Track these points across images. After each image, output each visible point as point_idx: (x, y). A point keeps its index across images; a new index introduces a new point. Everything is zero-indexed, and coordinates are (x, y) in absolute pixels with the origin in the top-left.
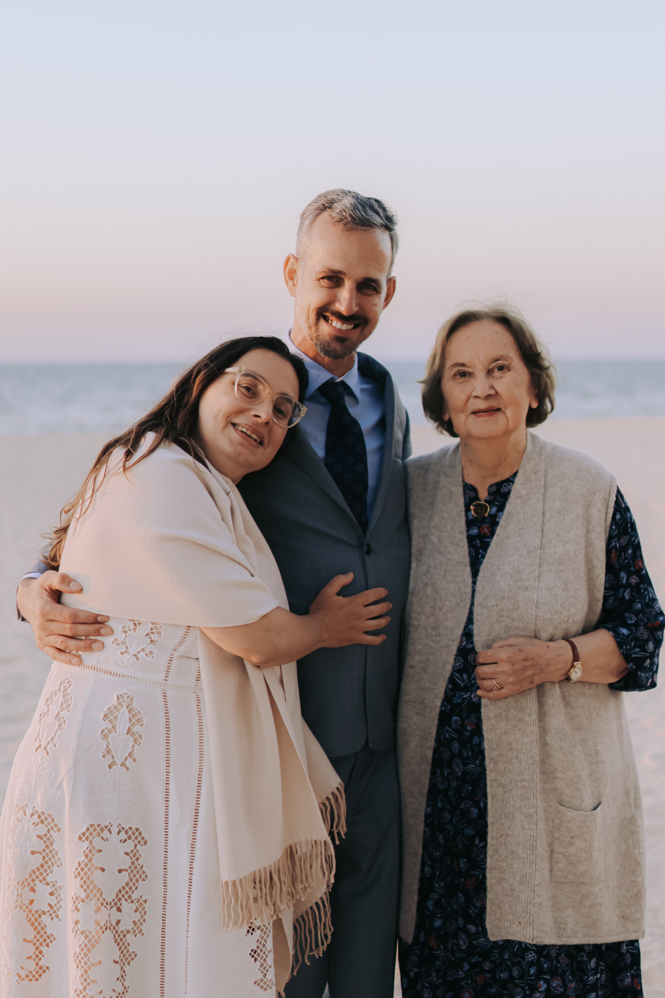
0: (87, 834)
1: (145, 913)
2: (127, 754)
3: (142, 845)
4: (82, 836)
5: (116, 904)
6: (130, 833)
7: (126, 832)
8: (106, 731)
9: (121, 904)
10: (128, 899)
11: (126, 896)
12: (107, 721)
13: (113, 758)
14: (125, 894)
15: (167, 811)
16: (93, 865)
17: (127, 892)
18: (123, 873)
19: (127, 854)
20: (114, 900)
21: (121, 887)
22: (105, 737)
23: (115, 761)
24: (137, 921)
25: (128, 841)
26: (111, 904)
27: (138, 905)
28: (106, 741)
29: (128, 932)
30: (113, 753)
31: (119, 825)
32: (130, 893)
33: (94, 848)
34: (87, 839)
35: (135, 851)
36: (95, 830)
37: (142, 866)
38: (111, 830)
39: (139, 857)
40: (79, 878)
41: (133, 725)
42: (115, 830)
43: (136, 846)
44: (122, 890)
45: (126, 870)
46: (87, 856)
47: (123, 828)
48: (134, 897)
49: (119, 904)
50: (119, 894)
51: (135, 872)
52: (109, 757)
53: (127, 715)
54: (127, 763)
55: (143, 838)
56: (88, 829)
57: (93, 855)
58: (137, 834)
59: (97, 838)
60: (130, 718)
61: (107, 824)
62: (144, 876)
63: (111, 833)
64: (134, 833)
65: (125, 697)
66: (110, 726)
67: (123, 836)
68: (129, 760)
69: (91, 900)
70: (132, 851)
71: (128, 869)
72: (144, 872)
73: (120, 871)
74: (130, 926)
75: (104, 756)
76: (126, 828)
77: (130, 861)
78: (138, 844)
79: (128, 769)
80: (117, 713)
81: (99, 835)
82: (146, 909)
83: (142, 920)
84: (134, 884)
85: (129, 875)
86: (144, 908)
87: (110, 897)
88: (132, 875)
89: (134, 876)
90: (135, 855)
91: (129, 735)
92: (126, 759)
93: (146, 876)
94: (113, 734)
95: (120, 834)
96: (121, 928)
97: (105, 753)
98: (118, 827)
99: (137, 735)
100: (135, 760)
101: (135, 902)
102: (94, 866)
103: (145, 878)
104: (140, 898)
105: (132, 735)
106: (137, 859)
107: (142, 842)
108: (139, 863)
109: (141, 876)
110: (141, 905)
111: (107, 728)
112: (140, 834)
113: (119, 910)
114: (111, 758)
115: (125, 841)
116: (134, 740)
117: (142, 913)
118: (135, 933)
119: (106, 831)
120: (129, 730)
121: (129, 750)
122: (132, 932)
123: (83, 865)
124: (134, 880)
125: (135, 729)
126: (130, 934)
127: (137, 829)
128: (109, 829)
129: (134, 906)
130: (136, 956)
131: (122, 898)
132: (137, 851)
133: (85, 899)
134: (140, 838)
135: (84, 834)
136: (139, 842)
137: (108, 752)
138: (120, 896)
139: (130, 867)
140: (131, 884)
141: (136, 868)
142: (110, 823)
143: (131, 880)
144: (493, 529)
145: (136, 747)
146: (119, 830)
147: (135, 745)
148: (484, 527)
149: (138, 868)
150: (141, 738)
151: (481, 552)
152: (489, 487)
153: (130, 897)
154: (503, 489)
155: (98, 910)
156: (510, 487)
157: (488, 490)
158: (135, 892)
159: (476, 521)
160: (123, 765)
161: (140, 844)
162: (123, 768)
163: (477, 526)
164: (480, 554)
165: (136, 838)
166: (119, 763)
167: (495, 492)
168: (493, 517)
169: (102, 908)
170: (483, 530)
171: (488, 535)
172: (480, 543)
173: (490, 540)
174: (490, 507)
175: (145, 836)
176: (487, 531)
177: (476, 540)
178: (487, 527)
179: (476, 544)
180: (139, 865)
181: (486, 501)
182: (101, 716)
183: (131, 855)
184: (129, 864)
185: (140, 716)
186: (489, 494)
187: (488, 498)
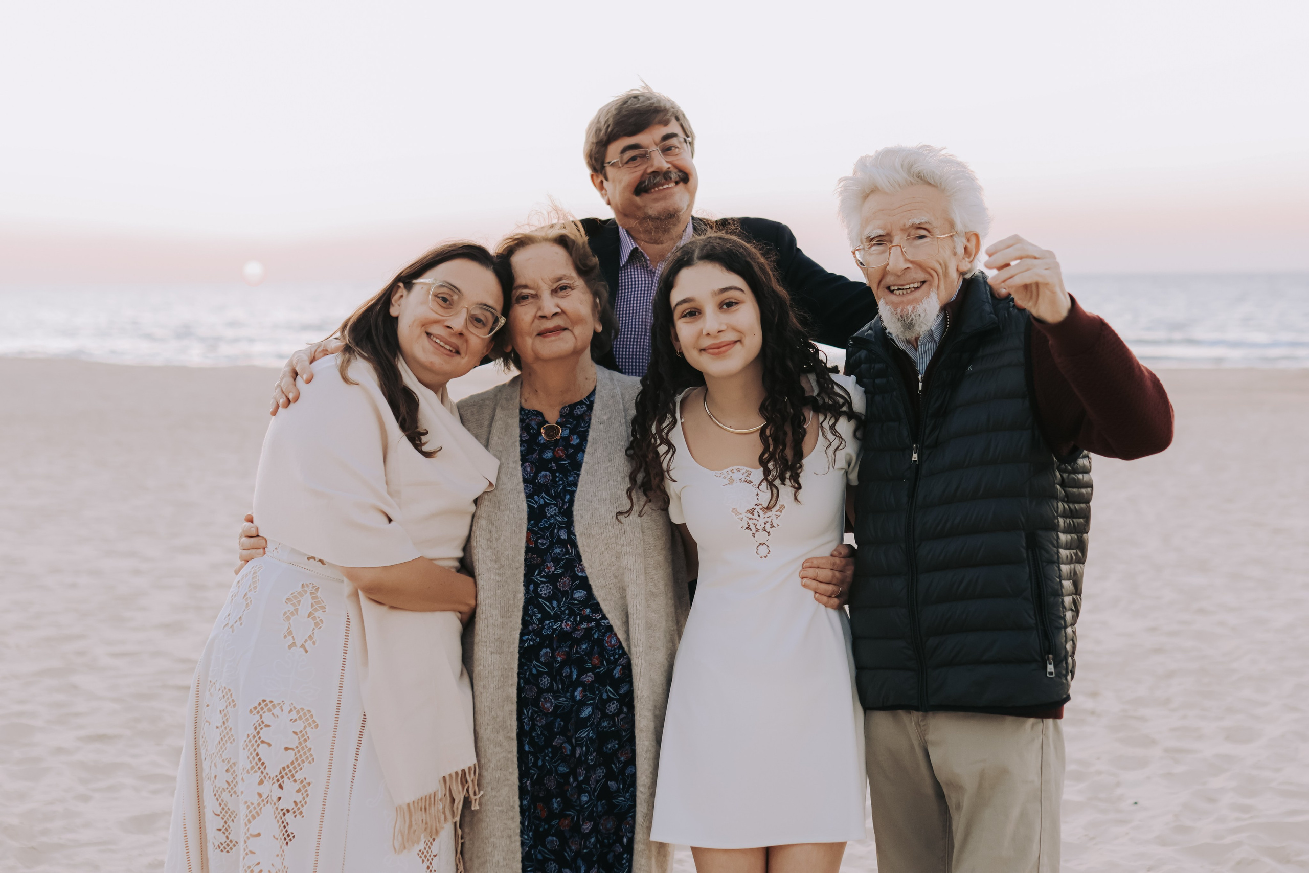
0: (259, 709)
1: (307, 795)
2: (306, 637)
3: (312, 728)
4: (253, 710)
5: (278, 781)
6: (301, 714)
7: (298, 712)
8: (288, 614)
9: (283, 782)
10: (290, 778)
11: (289, 775)
12: (289, 604)
13: (294, 640)
14: (288, 773)
15: (340, 697)
16: (260, 738)
17: (290, 771)
18: (290, 751)
19: (295, 733)
20: (276, 776)
21: (285, 765)
22: (287, 619)
23: (295, 642)
24: (298, 801)
25: (298, 721)
26: (273, 779)
27: (301, 786)
28: (288, 622)
29: (288, 811)
30: (294, 634)
31: (291, 705)
32: (293, 772)
33: (263, 722)
34: (258, 712)
35: (304, 732)
36: (266, 705)
37: (310, 749)
38: (283, 708)
39: (308, 739)
40: (246, 750)
41: (316, 610)
42: (286, 708)
43: (305, 727)
44: (286, 768)
45: (293, 749)
46: (256, 728)
47: (295, 708)
48: (297, 777)
49: (281, 781)
50: (282, 771)
51: (302, 753)
52: (290, 638)
53: (310, 601)
54: (306, 645)
55: (314, 721)
56: (260, 704)
57: (261, 729)
58: (308, 716)
59: (267, 713)
60: (312, 604)
61: (280, 702)
62: (310, 759)
63: (282, 710)
64: (305, 714)
65: (311, 586)
66: (292, 609)
67: (294, 715)
68: (309, 642)
69: (256, 772)
70: (301, 732)
71: (295, 749)
72: (311, 755)
73: (287, 749)
74: (291, 806)
75: (285, 637)
76: (298, 708)
77: (297, 741)
78: (307, 725)
79: (307, 652)
80: (300, 598)
81: (269, 710)
82: (309, 792)
83: (303, 802)
84: (299, 765)
85: (295, 755)
86: (306, 791)
87: (273, 771)
88: (298, 755)
89: (301, 756)
90: (303, 736)
91: (310, 619)
92: (306, 641)
93: (313, 759)
94: (295, 616)
95: (292, 713)
96: (282, 805)
97: (286, 633)
98: (290, 706)
99: (318, 620)
100: (314, 643)
101: (298, 782)
102: (261, 740)
103: (312, 761)
104: (304, 780)
105: (314, 618)
106: (305, 740)
107: (313, 726)
108: (307, 745)
109: (307, 758)
110: (304, 786)
111: (289, 611)
112: (312, 716)
113: (281, 787)
114: (291, 638)
115: (296, 720)
116: (315, 624)
117: (305, 795)
118: (295, 814)
119: (278, 708)
120: (310, 615)
121: (311, 633)
122: (291, 812)
123: (251, 737)
124: (299, 761)
125: (317, 614)
126: (289, 813)
127: (309, 711)
128: (281, 706)
129: (297, 786)
130: (294, 837)
131: (284, 775)
132: (306, 732)
133: (249, 771)
134: (310, 721)
135: (255, 708)
136: (310, 724)
137: (290, 633)
138: (283, 773)
139: (297, 747)
140: (296, 764)
141: (303, 749)
142: (283, 701)
143: (297, 759)
144: (568, 451)
145: (316, 630)
146: (291, 709)
147: (316, 629)
148: (558, 450)
149: (306, 749)
150: (322, 623)
151: (558, 474)
152: (562, 409)
153: (293, 776)
154: (576, 412)
155: (261, 782)
156: (583, 409)
157: (560, 412)
158: (299, 772)
159: (549, 445)
160: (303, 646)
161: (310, 727)
162: (302, 650)
163: (551, 449)
164: (557, 477)
165: (307, 719)
166: (299, 644)
167: (567, 415)
168: (566, 439)
169: (265, 782)
170: (557, 452)
171: (564, 457)
172: (556, 466)
173: (567, 462)
174: (562, 430)
175: (316, 720)
176: (561, 454)
177: (551, 464)
178: (561, 450)
179: (552, 467)
180: (307, 747)
181: (557, 423)
182: (284, 599)
183: (300, 735)
184: (296, 744)
185: (323, 604)
186: (561, 416)
187: (559, 420)
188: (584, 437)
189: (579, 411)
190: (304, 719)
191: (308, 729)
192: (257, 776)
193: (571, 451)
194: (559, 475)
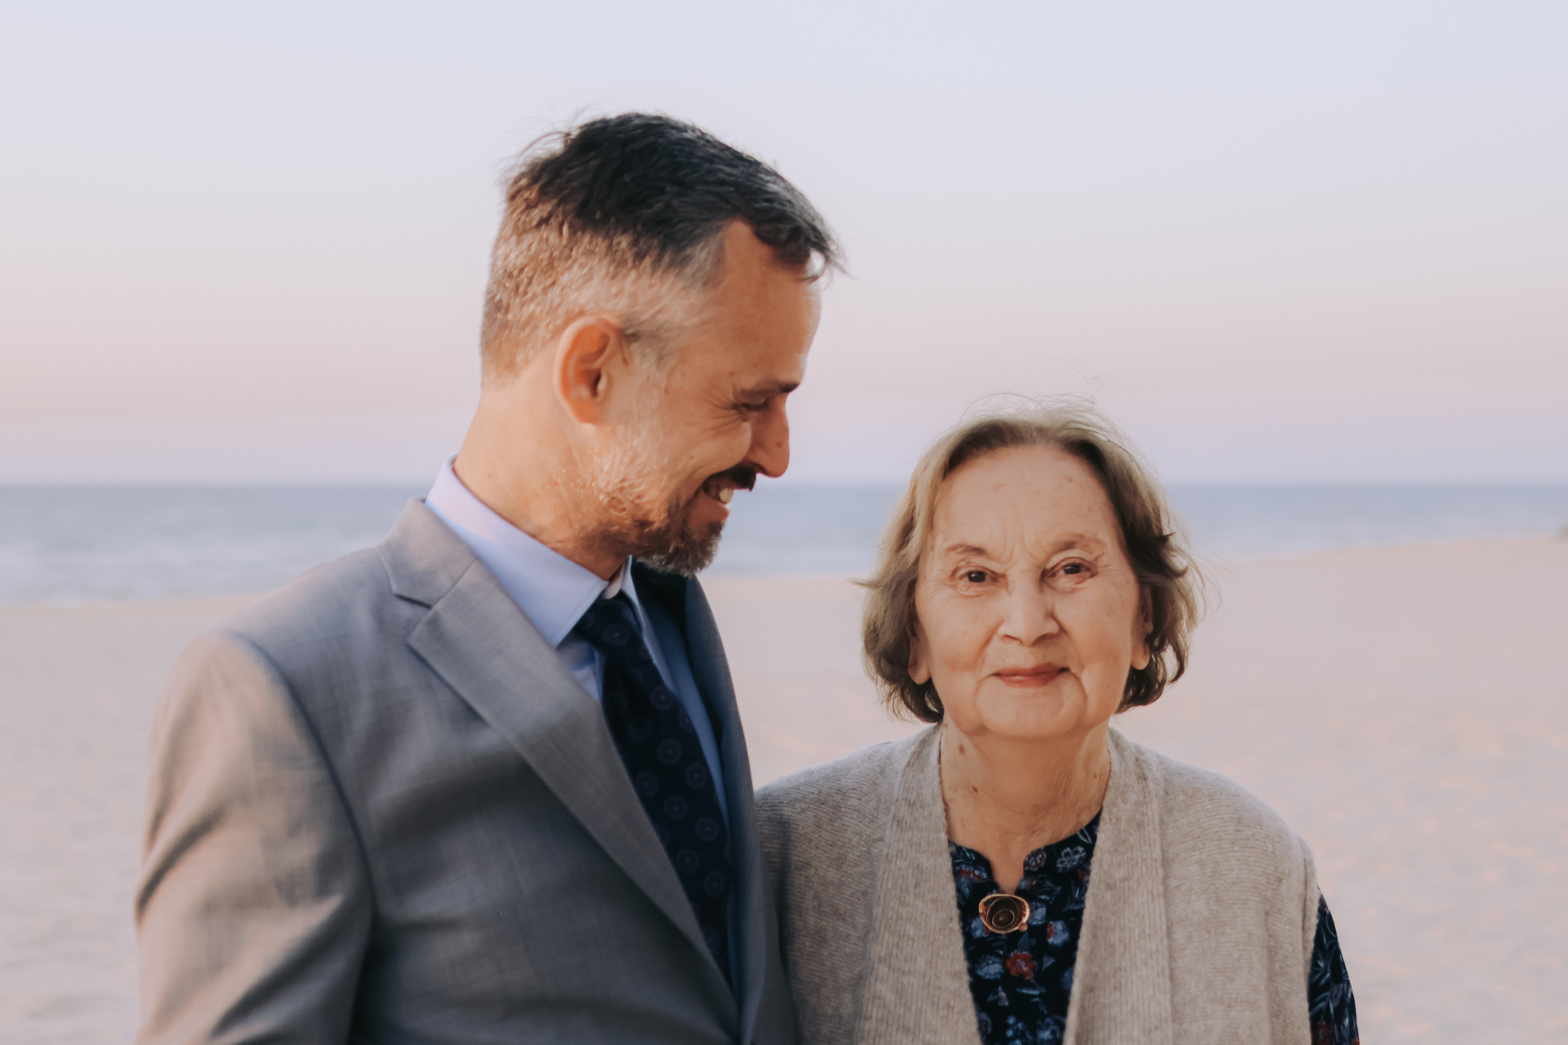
144: (1041, 963)
148: (1017, 957)
151: (1011, 1021)
152: (1029, 857)
154: (1062, 862)
156: (1077, 857)
157: (1026, 864)
159: (994, 944)
163: (998, 955)
164: (1008, 1027)
167: (1041, 870)
168: (1038, 932)
170: (1014, 963)
171: (1030, 977)
172: (1009, 997)
173: (1036, 992)
174: (1030, 907)
176: (1025, 969)
177: (997, 993)
178: (1024, 959)
179: (999, 999)
181: (1019, 892)
186: (1028, 873)
187: (1024, 885)
188: (1074, 926)
189: (1065, 863)
193: (1048, 962)
194: (1015, 1024)
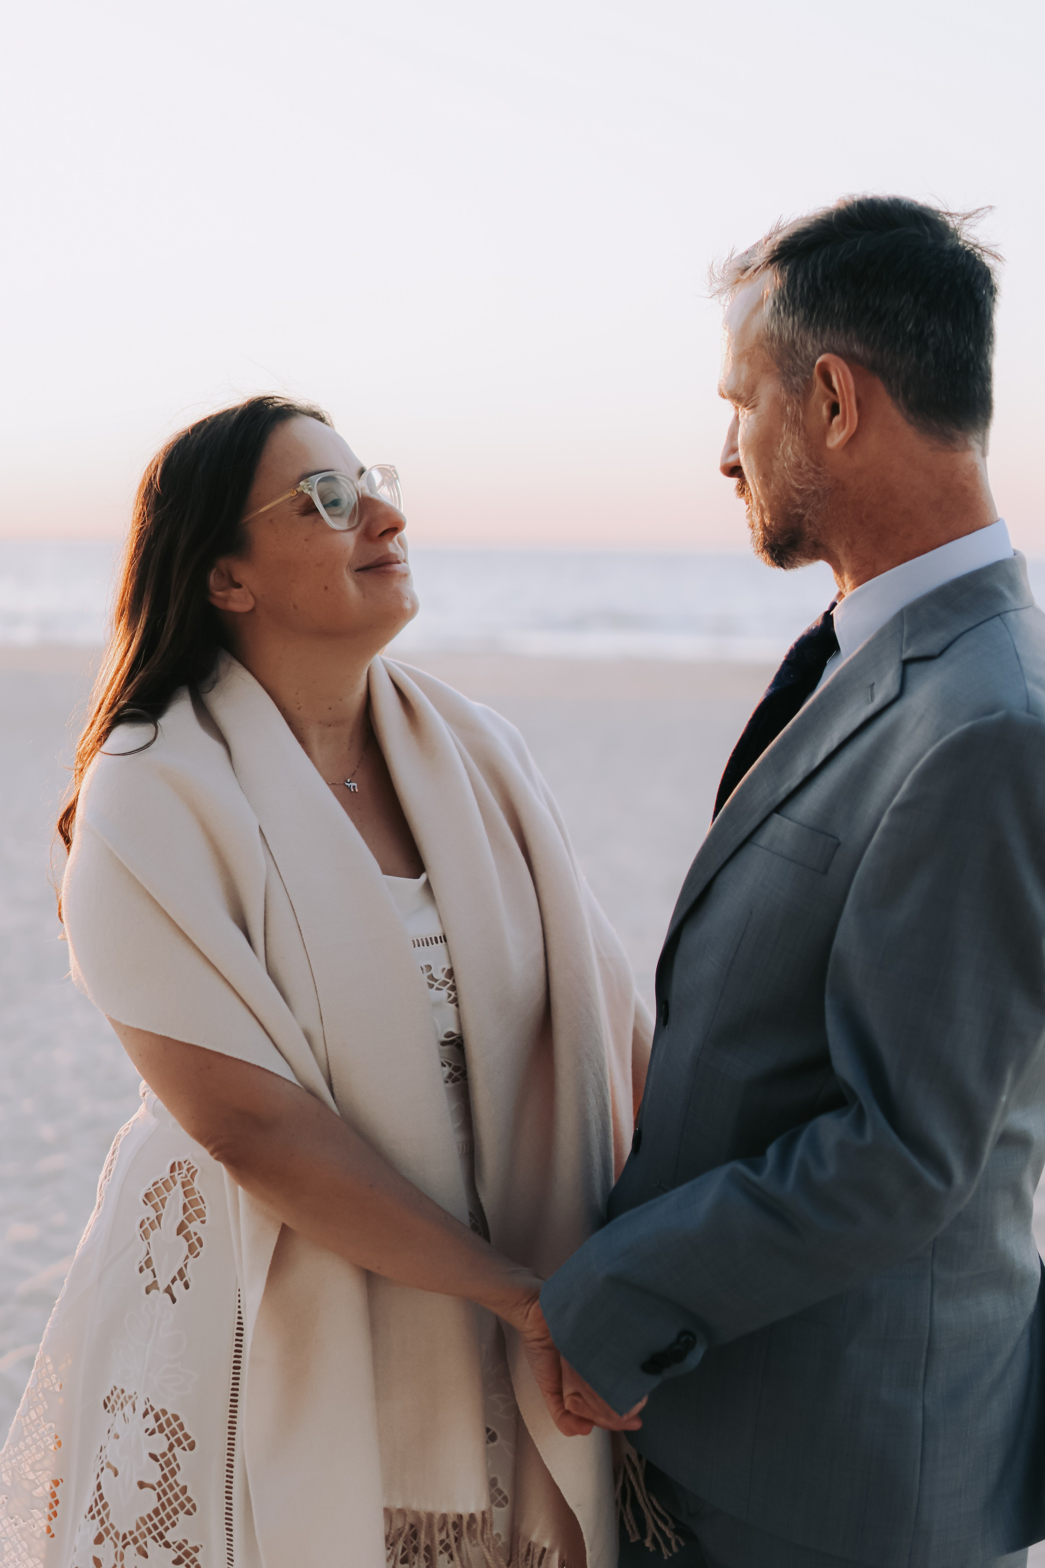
0: (112, 1401)
2: (175, 1273)
3: (184, 1449)
4: (107, 1402)
5: (135, 1541)
6: (163, 1420)
7: (157, 1418)
8: (147, 1224)
9: (145, 1543)
11: (155, 1533)
12: (149, 1204)
13: (155, 1276)
16: (106, 1457)
17: (155, 1527)
18: (147, 1490)
19: (153, 1457)
20: (131, 1533)
21: (145, 1514)
22: (145, 1235)
23: (156, 1282)
25: (157, 1434)
26: (125, 1537)
27: (180, 1552)
28: (146, 1242)
30: (155, 1266)
31: (147, 1401)
32: (161, 1529)
34: (113, 1408)
35: (169, 1455)
36: (118, 1397)
37: (184, 1488)
38: (136, 1406)
39: (176, 1469)
41: (190, 1219)
42: (141, 1407)
43: (171, 1447)
44: (146, 1520)
45: (153, 1486)
47: (152, 1409)
48: (169, 1538)
49: (141, 1542)
50: (141, 1524)
51: (170, 1495)
52: (147, 1272)
53: (182, 1200)
54: (174, 1288)
55: (187, 1437)
56: (112, 1393)
58: (176, 1425)
59: (120, 1411)
60: (185, 1204)
61: (130, 1393)
62: (189, 1507)
63: (135, 1411)
64: (169, 1421)
65: (185, 1167)
66: (153, 1215)
67: (151, 1422)
70: (164, 1455)
71: (156, 1486)
72: (188, 1500)
73: (142, 1485)
75: (141, 1270)
76: (157, 1409)
77: (161, 1473)
78: (174, 1443)
79: (174, 1300)
80: (166, 1194)
81: (122, 1407)
84: (169, 1516)
85: (160, 1497)
88: (164, 1499)
89: (170, 1502)
90: (168, 1463)
91: (181, 1236)
92: (174, 1280)
93: (194, 1507)
94: (157, 1231)
95: (147, 1417)
97: (143, 1264)
98: (146, 1403)
99: (194, 1239)
100: (187, 1286)
101: (174, 1545)
102: (107, 1461)
103: (192, 1511)
104: (181, 1545)
105: (187, 1237)
106: (173, 1473)
107: (185, 1444)
108: (179, 1482)
109: (182, 1506)
111: (148, 1219)
112: (182, 1427)
113: (141, 1552)
114: (151, 1273)
115: (154, 1431)
116: (189, 1246)
119: (126, 1405)
120: (181, 1228)
121: (180, 1264)
124: (169, 1509)
125: (192, 1227)
127: (178, 1417)
128: (134, 1402)
131: (146, 1533)
132: (174, 1456)
133: (87, 1514)
134: (180, 1434)
135: (109, 1399)
136: (179, 1442)
137: (149, 1262)
138: (143, 1529)
139: (160, 1484)
140: (163, 1514)
141: (171, 1487)
142: (134, 1393)
143: (164, 1507)
145: (191, 1260)
146: (147, 1410)
147: (191, 1257)
149: (177, 1490)
150: (201, 1246)
153: (162, 1536)
155: (99, 1540)
158: (171, 1530)
160: (168, 1290)
161: (179, 1446)
162: (167, 1296)
165: (174, 1433)
166: (162, 1286)
169: (107, 1541)
175: (190, 1434)
180: (178, 1485)
182: (141, 1196)
183: (162, 1461)
184: (159, 1478)
185: (202, 1206)
190: (167, 1431)
191: (177, 1450)
192: (93, 1528)
